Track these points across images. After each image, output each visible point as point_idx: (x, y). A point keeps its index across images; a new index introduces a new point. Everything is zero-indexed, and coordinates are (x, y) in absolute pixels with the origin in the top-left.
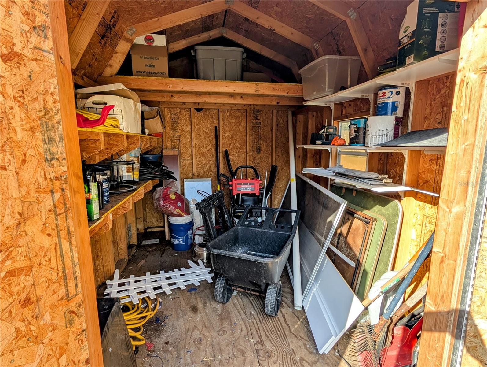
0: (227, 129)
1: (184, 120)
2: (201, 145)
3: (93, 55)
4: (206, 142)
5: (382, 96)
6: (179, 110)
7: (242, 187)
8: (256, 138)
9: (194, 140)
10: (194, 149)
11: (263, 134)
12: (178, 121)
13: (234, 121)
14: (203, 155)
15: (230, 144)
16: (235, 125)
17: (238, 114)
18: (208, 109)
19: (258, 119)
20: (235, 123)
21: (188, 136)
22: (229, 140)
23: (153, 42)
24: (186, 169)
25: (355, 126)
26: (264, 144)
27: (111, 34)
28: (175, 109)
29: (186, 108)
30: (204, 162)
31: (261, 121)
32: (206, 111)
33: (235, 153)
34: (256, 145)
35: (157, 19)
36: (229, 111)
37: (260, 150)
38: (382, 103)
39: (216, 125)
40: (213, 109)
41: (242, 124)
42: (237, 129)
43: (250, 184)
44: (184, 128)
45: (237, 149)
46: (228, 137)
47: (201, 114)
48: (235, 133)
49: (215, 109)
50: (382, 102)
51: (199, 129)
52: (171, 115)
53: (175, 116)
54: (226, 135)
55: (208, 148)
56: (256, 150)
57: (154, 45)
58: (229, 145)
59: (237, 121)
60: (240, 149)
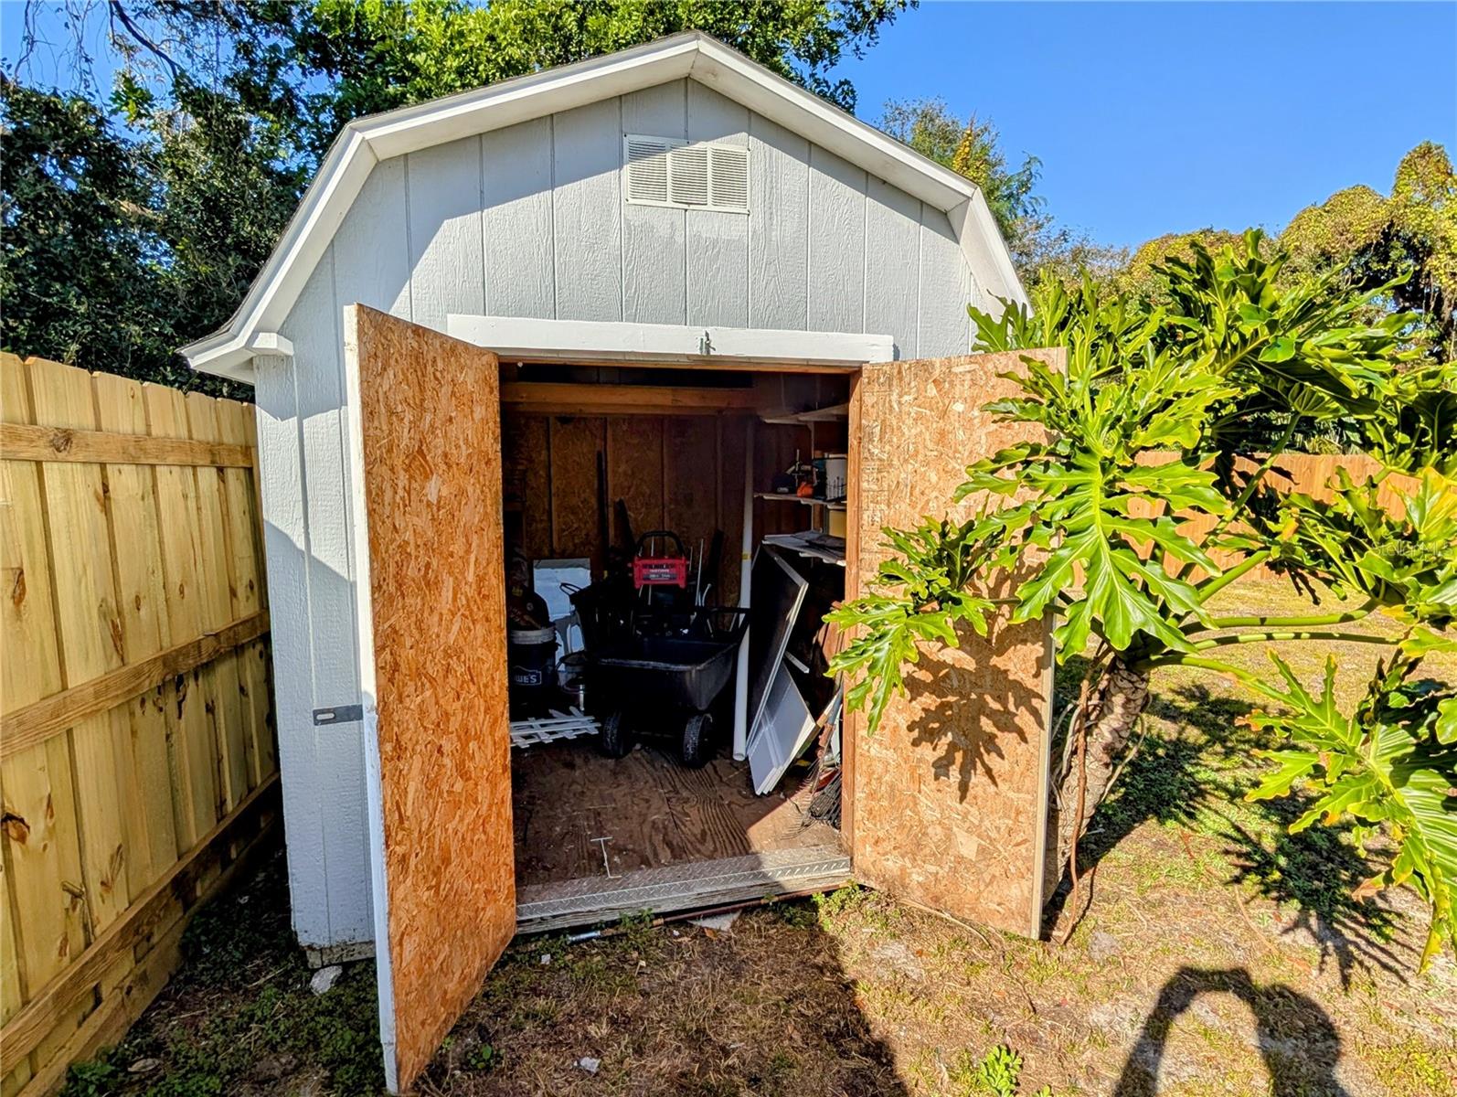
0: (623, 457)
1: (534, 439)
2: (569, 490)
4: (580, 484)
6: (523, 421)
7: (654, 574)
8: (682, 476)
9: (554, 480)
10: (553, 499)
11: (697, 467)
13: (636, 441)
14: (573, 510)
15: (630, 487)
16: (638, 450)
18: (584, 418)
19: (686, 437)
20: (638, 445)
21: (541, 473)
22: (626, 480)
24: (538, 539)
29: (537, 417)
30: (576, 525)
31: (692, 441)
32: (579, 422)
33: (639, 506)
34: (683, 489)
36: (627, 421)
37: (691, 499)
39: (598, 449)
40: (593, 418)
41: (652, 447)
42: (644, 457)
43: (668, 567)
44: (534, 455)
45: (644, 497)
46: (626, 473)
47: (569, 428)
48: (640, 466)
49: (597, 418)
51: (565, 458)
54: (620, 470)
55: (583, 496)
56: (682, 500)
58: (626, 491)
59: (643, 441)
60: (649, 497)
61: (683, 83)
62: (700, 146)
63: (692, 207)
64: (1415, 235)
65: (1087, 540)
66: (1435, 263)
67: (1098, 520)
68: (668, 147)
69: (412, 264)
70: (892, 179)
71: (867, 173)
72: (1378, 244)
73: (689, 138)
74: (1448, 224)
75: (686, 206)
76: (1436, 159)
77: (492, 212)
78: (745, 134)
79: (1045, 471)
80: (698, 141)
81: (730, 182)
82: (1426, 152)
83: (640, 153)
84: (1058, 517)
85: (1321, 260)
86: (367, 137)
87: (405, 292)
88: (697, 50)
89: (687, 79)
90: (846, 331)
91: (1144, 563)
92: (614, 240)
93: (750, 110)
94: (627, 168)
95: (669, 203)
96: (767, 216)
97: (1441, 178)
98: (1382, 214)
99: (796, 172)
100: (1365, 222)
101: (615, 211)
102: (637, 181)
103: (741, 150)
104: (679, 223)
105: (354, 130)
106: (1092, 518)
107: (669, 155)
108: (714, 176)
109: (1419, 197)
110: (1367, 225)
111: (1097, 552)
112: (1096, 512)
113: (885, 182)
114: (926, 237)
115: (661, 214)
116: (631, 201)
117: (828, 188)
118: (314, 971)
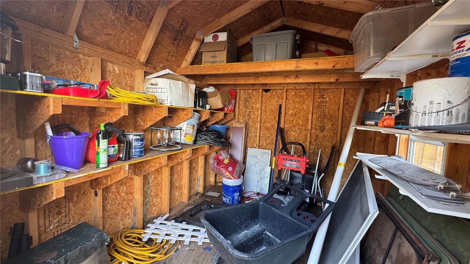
0: (291, 107)
1: (254, 99)
2: (266, 120)
3: (169, 53)
4: (271, 118)
5: (457, 48)
6: (251, 91)
7: (288, 163)
8: (320, 117)
9: (259, 116)
10: (259, 124)
11: (329, 112)
12: (250, 100)
13: (298, 100)
14: (267, 129)
15: (293, 121)
16: (298, 104)
17: (302, 94)
18: (275, 89)
19: (324, 98)
20: (299, 101)
21: (256, 113)
22: (292, 117)
23: (218, 38)
24: (252, 139)
25: (401, 99)
26: (330, 123)
27: (182, 37)
28: (248, 91)
29: (257, 90)
30: (268, 135)
31: (327, 99)
32: (273, 92)
33: (296, 130)
34: (320, 123)
35: (218, 20)
36: (294, 90)
37: (324, 128)
38: (457, 60)
39: (281, 103)
40: (279, 89)
41: (306, 103)
42: (301, 107)
43: (295, 161)
44: (254, 105)
45: (299, 126)
46: (292, 114)
47: (269, 94)
48: (298, 111)
49: (281, 89)
50: (456, 58)
51: (266, 107)
52: (245, 95)
53: (248, 96)
54: (290, 113)
55: (272, 123)
56: (319, 128)
57: (219, 40)
58: (291, 122)
59: (301, 100)
60: (302, 126)
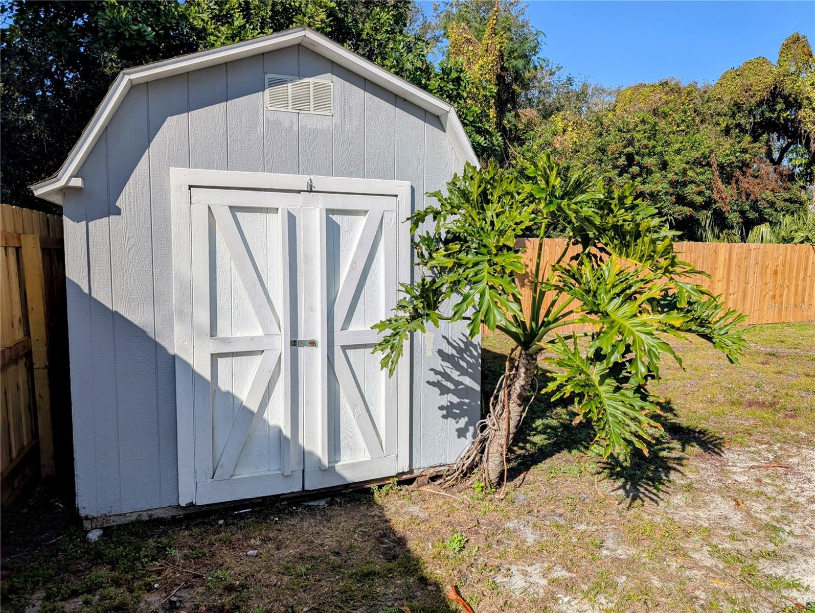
61: (297, 48)
62: (306, 80)
63: (302, 112)
64: (790, 94)
65: (481, 286)
66: (803, 114)
67: (486, 277)
68: (289, 80)
69: (150, 141)
70: (408, 98)
71: (396, 95)
72: (768, 99)
73: (300, 76)
74: (809, 88)
75: (299, 111)
76: (802, 45)
77: (194, 114)
78: (330, 74)
79: (467, 256)
80: (305, 77)
81: (322, 99)
82: (797, 40)
83: (273, 83)
84: (470, 276)
85: (734, 109)
86: (131, 78)
87: (146, 154)
88: (305, 36)
89: (299, 45)
90: (386, 179)
91: (500, 294)
92: (260, 129)
93: (333, 62)
94: (267, 91)
95: (290, 110)
96: (343, 117)
97: (806, 57)
98: (770, 80)
99: (357, 93)
100: (761, 84)
101: (261, 114)
102: (272, 98)
103: (328, 82)
104: (295, 120)
105: (125, 74)
106: (484, 276)
107: (290, 85)
108: (314, 96)
109: (793, 69)
110: (762, 86)
111: (484, 291)
112: (485, 273)
113: (405, 100)
114: (428, 129)
115: (286, 116)
116: (269, 108)
117: (375, 103)
118: (87, 532)
